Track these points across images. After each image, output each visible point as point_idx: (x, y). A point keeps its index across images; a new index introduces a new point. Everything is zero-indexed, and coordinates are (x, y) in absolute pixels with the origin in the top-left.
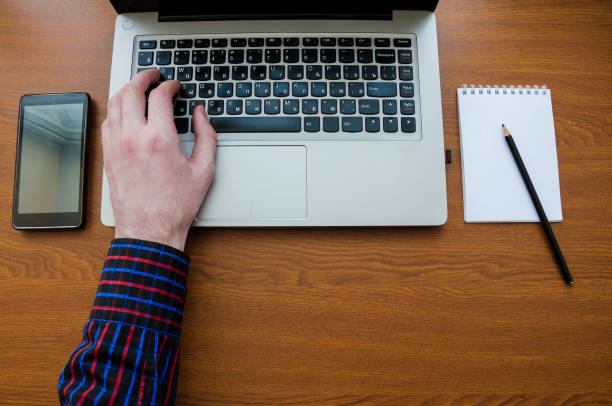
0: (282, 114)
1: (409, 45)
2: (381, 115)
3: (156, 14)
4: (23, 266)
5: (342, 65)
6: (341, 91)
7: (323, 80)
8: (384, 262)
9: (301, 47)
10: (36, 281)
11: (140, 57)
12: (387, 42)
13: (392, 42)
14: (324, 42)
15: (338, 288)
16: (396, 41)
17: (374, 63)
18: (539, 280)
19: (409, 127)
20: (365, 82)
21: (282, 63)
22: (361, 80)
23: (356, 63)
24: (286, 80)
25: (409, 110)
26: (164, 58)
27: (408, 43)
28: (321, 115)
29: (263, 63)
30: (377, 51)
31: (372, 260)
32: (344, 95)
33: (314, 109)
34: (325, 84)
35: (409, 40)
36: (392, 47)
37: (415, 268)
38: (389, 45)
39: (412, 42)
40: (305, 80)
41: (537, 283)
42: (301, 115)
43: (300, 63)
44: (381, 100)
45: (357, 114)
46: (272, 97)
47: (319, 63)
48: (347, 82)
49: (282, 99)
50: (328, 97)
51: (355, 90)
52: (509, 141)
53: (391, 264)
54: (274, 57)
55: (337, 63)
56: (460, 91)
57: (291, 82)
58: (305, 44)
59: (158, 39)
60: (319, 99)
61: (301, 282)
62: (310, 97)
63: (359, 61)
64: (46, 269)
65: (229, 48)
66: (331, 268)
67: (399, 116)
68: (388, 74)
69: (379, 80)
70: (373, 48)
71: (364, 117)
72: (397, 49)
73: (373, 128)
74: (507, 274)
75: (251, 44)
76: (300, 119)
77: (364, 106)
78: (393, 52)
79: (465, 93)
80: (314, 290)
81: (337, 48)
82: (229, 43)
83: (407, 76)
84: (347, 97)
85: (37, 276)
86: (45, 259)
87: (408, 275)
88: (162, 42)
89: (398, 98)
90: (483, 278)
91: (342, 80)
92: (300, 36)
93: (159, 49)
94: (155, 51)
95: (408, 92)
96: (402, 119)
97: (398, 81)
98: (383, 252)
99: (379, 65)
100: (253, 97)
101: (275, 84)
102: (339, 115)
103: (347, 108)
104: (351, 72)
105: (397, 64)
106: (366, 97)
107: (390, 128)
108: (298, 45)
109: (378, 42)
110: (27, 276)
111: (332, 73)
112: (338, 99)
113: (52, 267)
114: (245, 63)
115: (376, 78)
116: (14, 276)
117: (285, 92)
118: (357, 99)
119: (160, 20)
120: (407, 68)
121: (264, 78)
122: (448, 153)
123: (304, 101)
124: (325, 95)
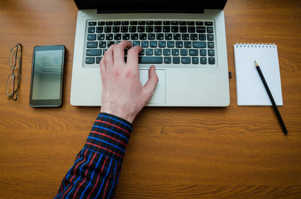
0: (154, 56)
1: (212, 24)
2: (199, 56)
3: (96, 10)
4: (33, 124)
5: (181, 33)
6: (181, 45)
7: (173, 40)
8: (201, 123)
9: (162, 25)
10: (39, 131)
11: (89, 29)
12: (201, 23)
13: (204, 24)
14: (173, 23)
15: (179, 135)
16: (206, 23)
17: (196, 33)
18: (272, 132)
19: (212, 62)
20: (192, 41)
21: (154, 32)
22: (190, 40)
23: (187, 33)
24: (156, 40)
25: (212, 54)
26: (100, 30)
27: (211, 24)
28: (172, 56)
29: (145, 32)
30: (197, 27)
31: (195, 122)
32: (182, 47)
33: (169, 53)
34: (174, 42)
35: (212, 23)
36: (204, 26)
37: (215, 126)
38: (202, 25)
39: (213, 24)
40: (164, 40)
41: (271, 134)
42: (163, 56)
43: (162, 33)
44: (199, 49)
45: (188, 56)
46: (149, 48)
47: (171, 33)
48: (184, 41)
49: (154, 49)
50: (175, 48)
51: (187, 45)
52: (258, 68)
53: (204, 124)
54: (150, 30)
55: (179, 33)
56: (235, 46)
57: (158, 41)
58: (164, 24)
59: (97, 21)
60: (171, 49)
61: (162, 132)
62: (166, 48)
63: (189, 32)
64: (44, 125)
65: (129, 25)
66: (176, 126)
67: (207, 57)
68: (202, 38)
69: (198, 40)
70: (195, 26)
71: (191, 57)
72: (206, 27)
73: (195, 62)
74: (257, 130)
75: (140, 24)
76: (162, 58)
77: (191, 52)
78: (204, 28)
79: (237, 47)
80: (168, 136)
81: (179, 26)
82: (130, 23)
83: (211, 39)
84: (184, 48)
85: (40, 129)
86: (44, 121)
87: (211, 129)
88: (99, 22)
89: (207, 49)
90: (246, 131)
91: (181, 40)
92: (162, 20)
93: (97, 26)
94: (96, 27)
95: (211, 47)
96: (209, 58)
97: (207, 41)
98: (200, 119)
99: (198, 34)
101: (151, 42)
102: (180, 56)
103: (184, 53)
104: (185, 37)
105: (206, 33)
106: (192, 48)
107: (203, 62)
109: (198, 23)
110: (35, 128)
111: (177, 37)
112: (180, 49)
113: (47, 124)
114: (137, 33)
115: (197, 40)
116: (29, 129)
117: (155, 45)
118: (188, 49)
119: (98, 13)
120: (211, 35)
121: (146, 39)
122: (230, 74)
123: (164, 49)
124: (173, 47)
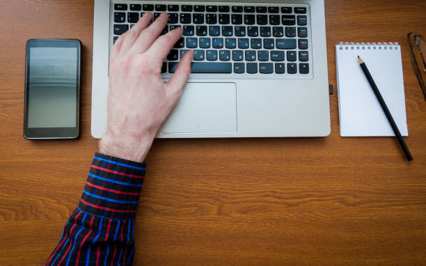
0: (218, 61)
1: (305, 12)
5: (259, 26)
6: (259, 45)
7: (246, 37)
9: (231, 13)
11: (115, 16)
12: (289, 10)
13: (293, 10)
14: (246, 9)
16: (296, 9)
17: (281, 25)
19: (305, 70)
20: (275, 38)
21: (218, 24)
22: (272, 37)
23: (268, 25)
24: (221, 36)
25: (304, 58)
26: (133, 18)
27: (304, 10)
28: (245, 62)
29: (205, 24)
30: (283, 17)
32: (260, 48)
33: (240, 57)
34: (247, 39)
35: (305, 8)
36: (293, 13)
38: (291, 12)
39: (307, 10)
40: (234, 37)
42: (232, 62)
43: (230, 24)
44: (285, 51)
45: (270, 61)
46: (211, 48)
47: (243, 25)
48: (263, 38)
49: (218, 50)
50: (250, 49)
51: (268, 44)
54: (212, 20)
55: (256, 25)
57: (224, 38)
58: (234, 10)
59: (128, 3)
60: (244, 50)
62: (237, 49)
63: (271, 24)
65: (180, 12)
67: (298, 62)
68: (290, 32)
69: (284, 37)
70: (280, 14)
71: (274, 63)
72: (296, 15)
73: (280, 70)
75: (196, 10)
76: (231, 64)
77: (274, 56)
78: (294, 17)
79: (341, 49)
81: (256, 14)
82: (180, 8)
83: (303, 33)
84: (263, 49)
88: (131, 5)
89: (297, 50)
91: (259, 37)
92: (230, 4)
93: (129, 10)
94: (126, 12)
95: (304, 46)
96: (300, 64)
97: (297, 38)
99: (284, 26)
100: (198, 48)
101: (213, 39)
102: (257, 62)
103: (263, 56)
104: (265, 31)
105: (296, 26)
106: (275, 49)
107: (292, 70)
108: (228, 11)
109: (284, 10)
111: (252, 32)
112: (257, 50)
114: (192, 24)
115: (282, 36)
117: (221, 45)
118: (269, 51)
120: (304, 28)
121: (206, 35)
122: (331, 87)
123: (233, 51)
124: (248, 47)
